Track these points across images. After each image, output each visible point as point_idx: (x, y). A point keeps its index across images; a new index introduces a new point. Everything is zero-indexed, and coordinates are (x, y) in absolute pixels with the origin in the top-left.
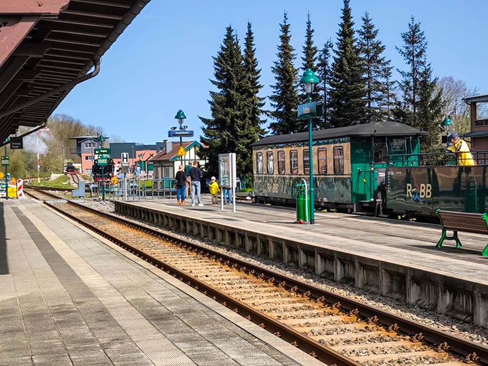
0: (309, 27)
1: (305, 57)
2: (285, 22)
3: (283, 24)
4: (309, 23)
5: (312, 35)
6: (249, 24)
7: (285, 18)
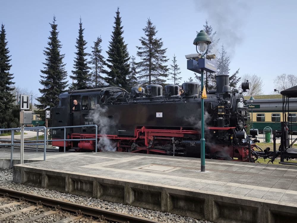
0: (81, 27)
1: (78, 46)
2: (54, 22)
3: (53, 24)
4: (81, 24)
5: (83, 32)
6: (2, 25)
7: (54, 20)
